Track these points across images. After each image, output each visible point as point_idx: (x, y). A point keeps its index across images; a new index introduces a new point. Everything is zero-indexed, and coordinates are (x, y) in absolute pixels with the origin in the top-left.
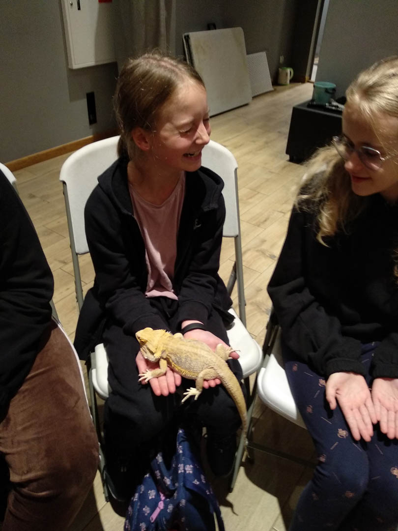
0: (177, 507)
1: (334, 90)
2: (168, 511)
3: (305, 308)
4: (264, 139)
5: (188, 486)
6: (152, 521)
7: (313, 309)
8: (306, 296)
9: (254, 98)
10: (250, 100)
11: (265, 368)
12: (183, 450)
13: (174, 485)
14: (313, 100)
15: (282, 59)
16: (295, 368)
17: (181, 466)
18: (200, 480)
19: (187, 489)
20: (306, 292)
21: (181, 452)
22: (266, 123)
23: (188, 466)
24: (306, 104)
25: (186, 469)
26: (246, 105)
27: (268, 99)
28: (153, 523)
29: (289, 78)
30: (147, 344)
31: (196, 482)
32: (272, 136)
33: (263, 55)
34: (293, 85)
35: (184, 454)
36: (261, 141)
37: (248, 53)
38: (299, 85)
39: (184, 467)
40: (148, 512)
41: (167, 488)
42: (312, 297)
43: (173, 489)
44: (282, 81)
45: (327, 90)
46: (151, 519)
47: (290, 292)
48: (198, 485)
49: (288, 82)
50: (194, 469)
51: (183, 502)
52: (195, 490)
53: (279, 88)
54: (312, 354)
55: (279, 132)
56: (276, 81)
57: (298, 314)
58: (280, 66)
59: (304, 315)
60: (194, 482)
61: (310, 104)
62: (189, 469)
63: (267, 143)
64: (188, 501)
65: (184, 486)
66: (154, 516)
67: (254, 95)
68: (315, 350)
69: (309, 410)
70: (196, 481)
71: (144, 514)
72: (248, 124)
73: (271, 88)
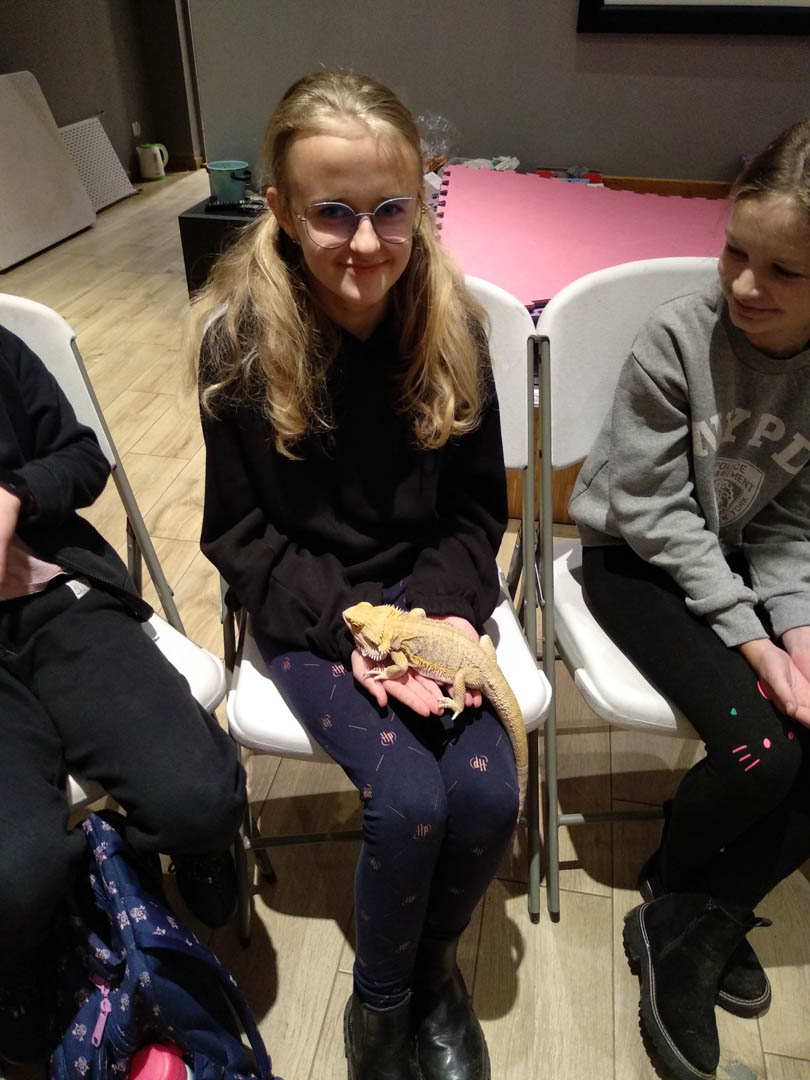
0: (137, 992)
1: (247, 172)
2: (123, 1008)
3: (277, 559)
4: (142, 291)
5: (146, 944)
6: (97, 1045)
7: (291, 555)
8: (273, 538)
9: (99, 213)
10: (91, 219)
11: (236, 688)
12: (117, 888)
13: (120, 956)
14: (213, 198)
15: (136, 128)
16: (287, 666)
17: (123, 917)
18: (165, 925)
19: (145, 951)
20: (271, 531)
21: (115, 891)
22: (138, 258)
23: (136, 909)
24: (204, 207)
25: (134, 916)
26: (88, 229)
27: (130, 211)
28: (98, 1048)
29: (162, 165)
30: (363, 630)
31: (161, 931)
32: (158, 280)
33: (94, 123)
34: (171, 177)
35: (121, 893)
36: (137, 296)
37: (60, 125)
38: (186, 175)
39: (128, 914)
40: (84, 1033)
41: (108, 967)
42: (285, 538)
43: (119, 962)
44: (149, 172)
45: (233, 175)
46: (93, 1042)
47: (244, 541)
48: (165, 935)
49: (163, 173)
50: (150, 910)
51: (146, 976)
52: (162, 945)
53: (145, 186)
54: (309, 630)
55: (169, 272)
56: (138, 174)
57: (269, 574)
58: (135, 142)
59: (279, 572)
60: (155, 933)
61: (210, 206)
62: (139, 913)
63: (149, 296)
64: (154, 973)
65: (139, 947)
66: (98, 1033)
67: (99, 208)
68: (313, 623)
69: (327, 723)
70: (158, 929)
71: (77, 1040)
72: (100, 267)
73: (131, 189)
